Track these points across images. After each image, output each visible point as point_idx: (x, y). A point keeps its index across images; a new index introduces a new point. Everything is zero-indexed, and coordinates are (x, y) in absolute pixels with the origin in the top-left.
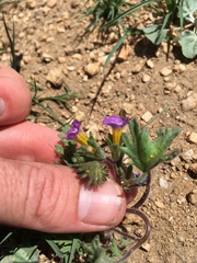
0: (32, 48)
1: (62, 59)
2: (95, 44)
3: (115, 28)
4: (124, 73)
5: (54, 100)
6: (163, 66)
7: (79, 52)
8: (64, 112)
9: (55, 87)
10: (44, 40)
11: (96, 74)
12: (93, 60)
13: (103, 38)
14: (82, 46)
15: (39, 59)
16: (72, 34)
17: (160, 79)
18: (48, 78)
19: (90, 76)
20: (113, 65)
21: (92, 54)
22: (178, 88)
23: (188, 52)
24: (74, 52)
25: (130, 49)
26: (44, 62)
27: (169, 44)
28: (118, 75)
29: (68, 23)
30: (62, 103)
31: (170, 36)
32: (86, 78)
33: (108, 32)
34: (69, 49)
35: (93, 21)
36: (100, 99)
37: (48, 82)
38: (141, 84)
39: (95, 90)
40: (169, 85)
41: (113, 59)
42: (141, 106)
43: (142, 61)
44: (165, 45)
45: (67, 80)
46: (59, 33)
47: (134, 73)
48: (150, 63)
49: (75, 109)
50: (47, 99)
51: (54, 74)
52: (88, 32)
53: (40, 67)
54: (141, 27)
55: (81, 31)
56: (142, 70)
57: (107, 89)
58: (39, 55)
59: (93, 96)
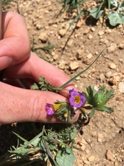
0: (31, 22)
1: (47, 27)
2: (65, 19)
3: (75, 10)
4: (79, 34)
5: (43, 49)
6: (100, 30)
7: (56, 23)
8: (48, 55)
9: (43, 42)
10: (38, 18)
11: (65, 35)
12: (63, 28)
13: (69, 16)
14: (57, 20)
15: (35, 28)
16: (52, 14)
17: (98, 37)
18: (40, 37)
19: (61, 36)
20: (74, 30)
21: (63, 25)
22: (107, 42)
23: (112, 22)
24: (53, 24)
25: (83, 22)
26: (38, 29)
27: (103, 18)
28: (76, 35)
29: (51, 8)
30: (47, 50)
31: (104, 14)
32: (59, 37)
33: (72, 13)
34: (51, 22)
35: (64, 6)
36: (66, 48)
37: (40, 39)
38: (88, 40)
39: (64, 43)
40: (102, 40)
41: (74, 27)
42: (87, 51)
43: (89, 28)
44: (101, 19)
45: (49, 39)
46: (45, 13)
47: (85, 34)
48: (93, 29)
49: (53, 53)
50: (39, 48)
51: (43, 35)
52: (61, 12)
53: (36, 32)
54: (89, 10)
55: (57, 12)
56: (89, 33)
57: (70, 43)
58: (35, 25)
59: (63, 47)
